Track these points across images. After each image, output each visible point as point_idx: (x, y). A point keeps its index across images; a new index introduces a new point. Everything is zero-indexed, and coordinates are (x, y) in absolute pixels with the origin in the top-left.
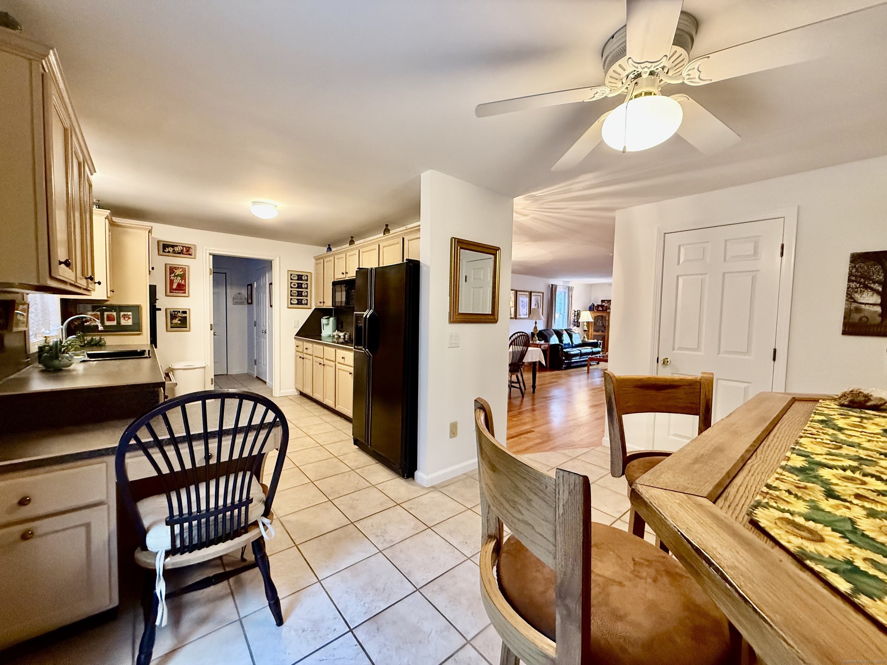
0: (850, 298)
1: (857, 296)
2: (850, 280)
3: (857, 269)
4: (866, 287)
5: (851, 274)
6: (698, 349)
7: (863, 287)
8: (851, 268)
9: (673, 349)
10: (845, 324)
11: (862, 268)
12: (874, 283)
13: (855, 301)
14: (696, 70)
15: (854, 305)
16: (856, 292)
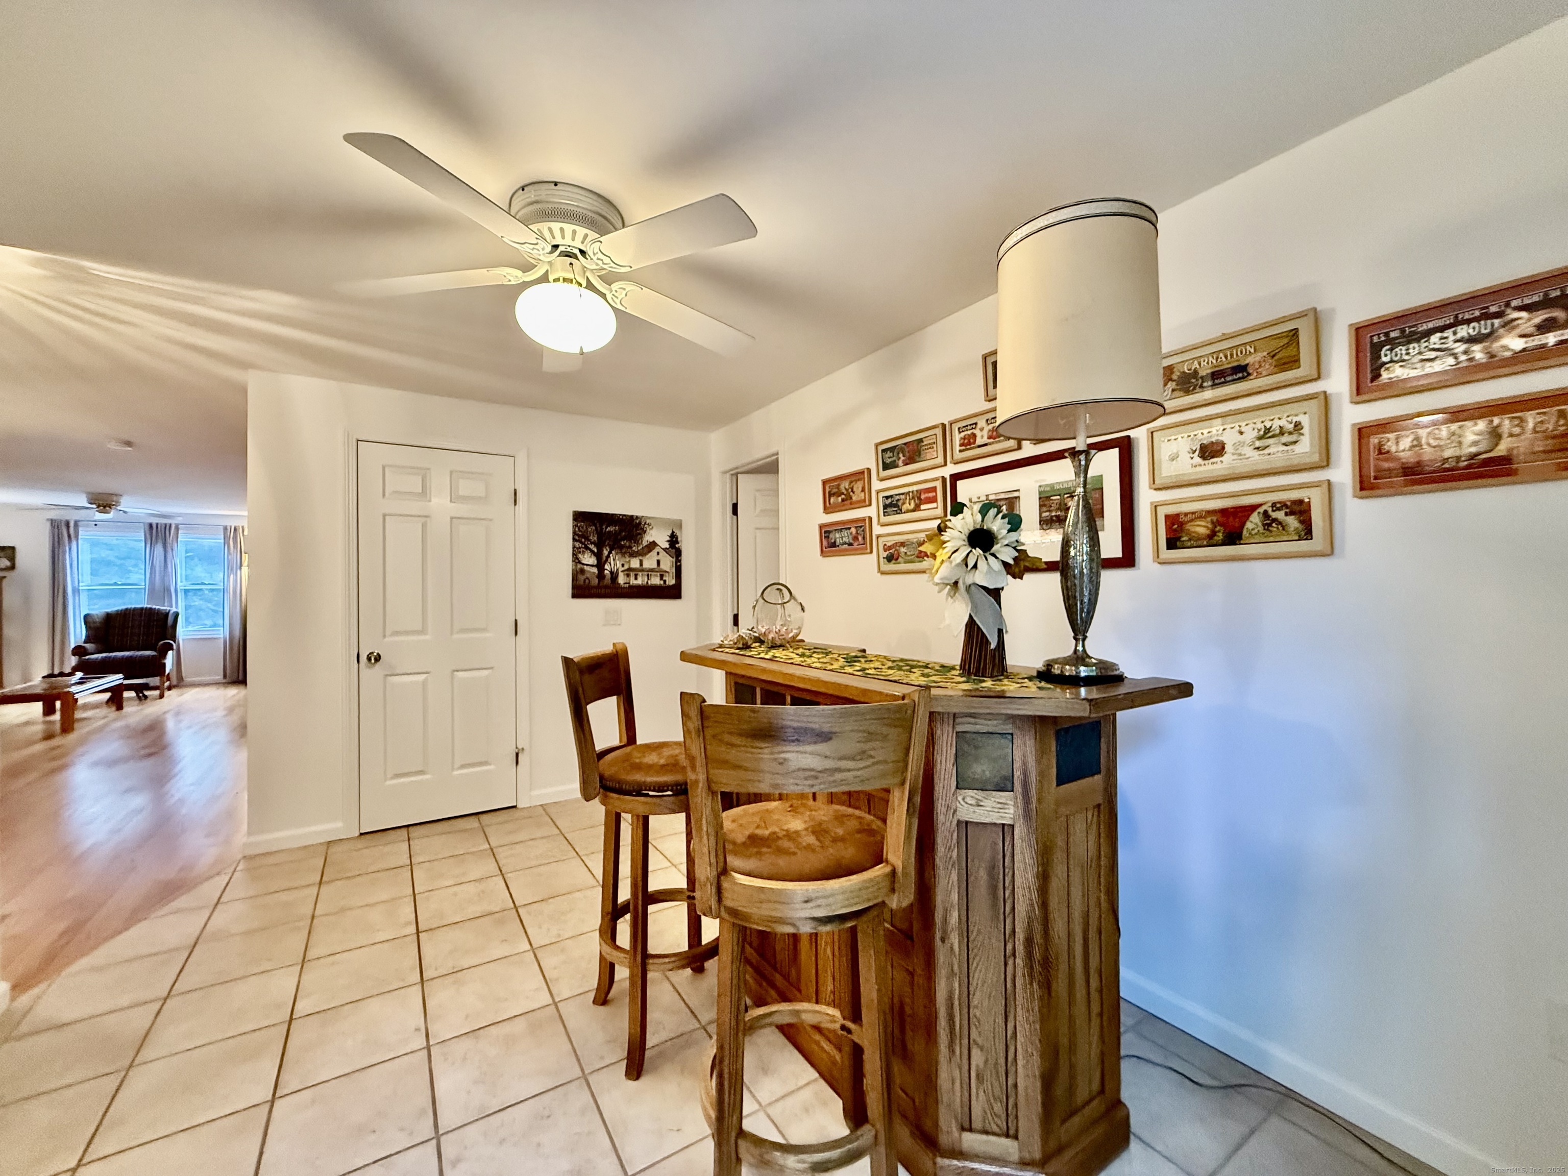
0: (576, 560)
1: (580, 556)
2: (574, 540)
3: (579, 529)
4: (587, 548)
5: (574, 533)
6: (423, 632)
7: (585, 548)
8: (575, 526)
9: (384, 636)
10: (574, 587)
11: (583, 528)
12: (592, 543)
13: (580, 562)
14: (624, 293)
15: (579, 566)
16: (580, 552)
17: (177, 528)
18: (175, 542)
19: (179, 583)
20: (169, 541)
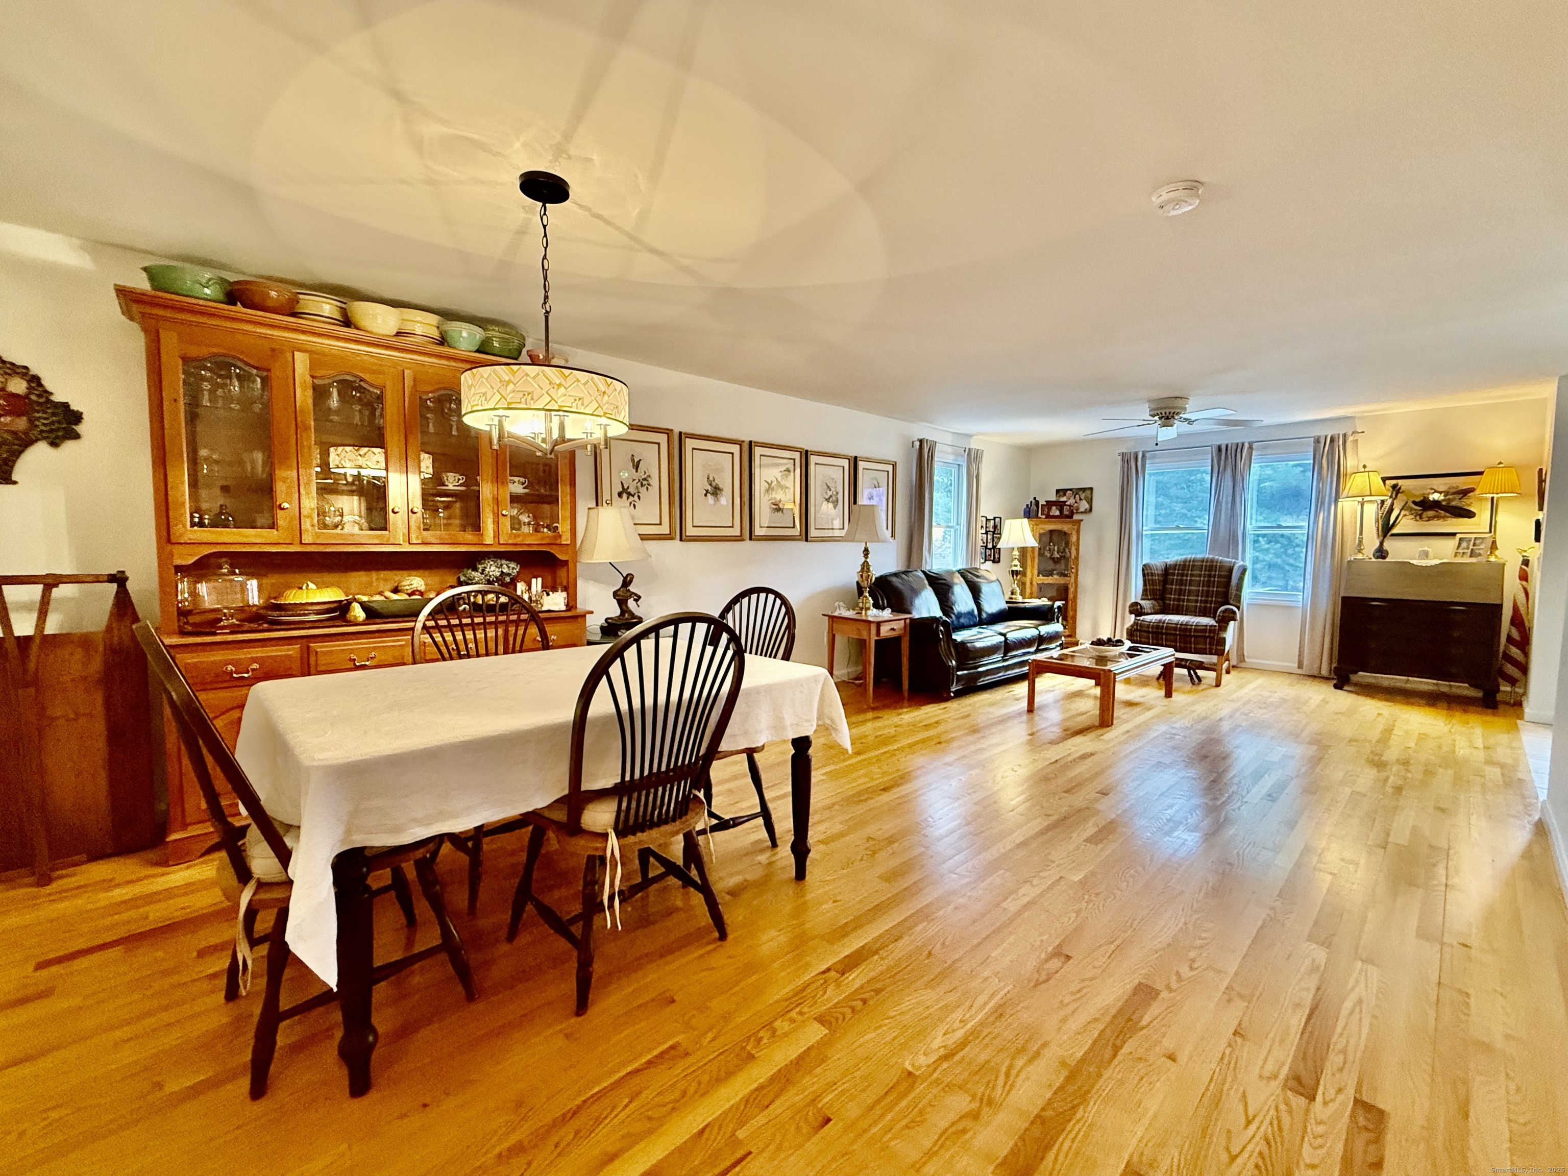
17: (1251, 448)
18: (1247, 467)
19: (1248, 526)
20: (1240, 465)
